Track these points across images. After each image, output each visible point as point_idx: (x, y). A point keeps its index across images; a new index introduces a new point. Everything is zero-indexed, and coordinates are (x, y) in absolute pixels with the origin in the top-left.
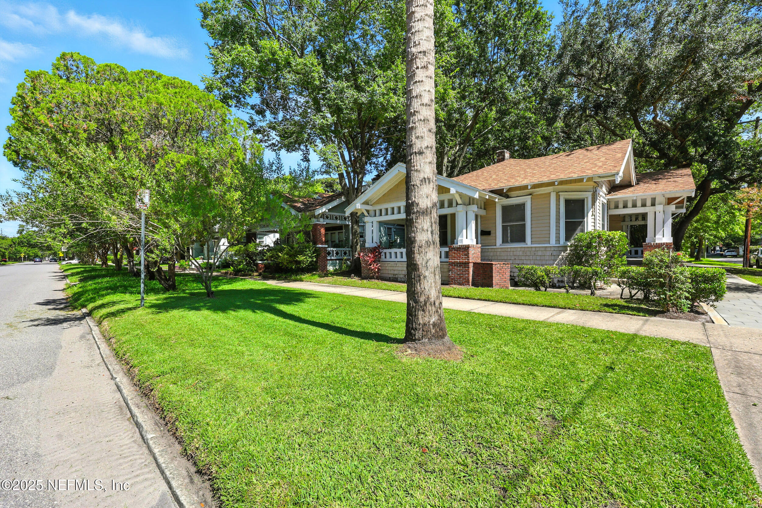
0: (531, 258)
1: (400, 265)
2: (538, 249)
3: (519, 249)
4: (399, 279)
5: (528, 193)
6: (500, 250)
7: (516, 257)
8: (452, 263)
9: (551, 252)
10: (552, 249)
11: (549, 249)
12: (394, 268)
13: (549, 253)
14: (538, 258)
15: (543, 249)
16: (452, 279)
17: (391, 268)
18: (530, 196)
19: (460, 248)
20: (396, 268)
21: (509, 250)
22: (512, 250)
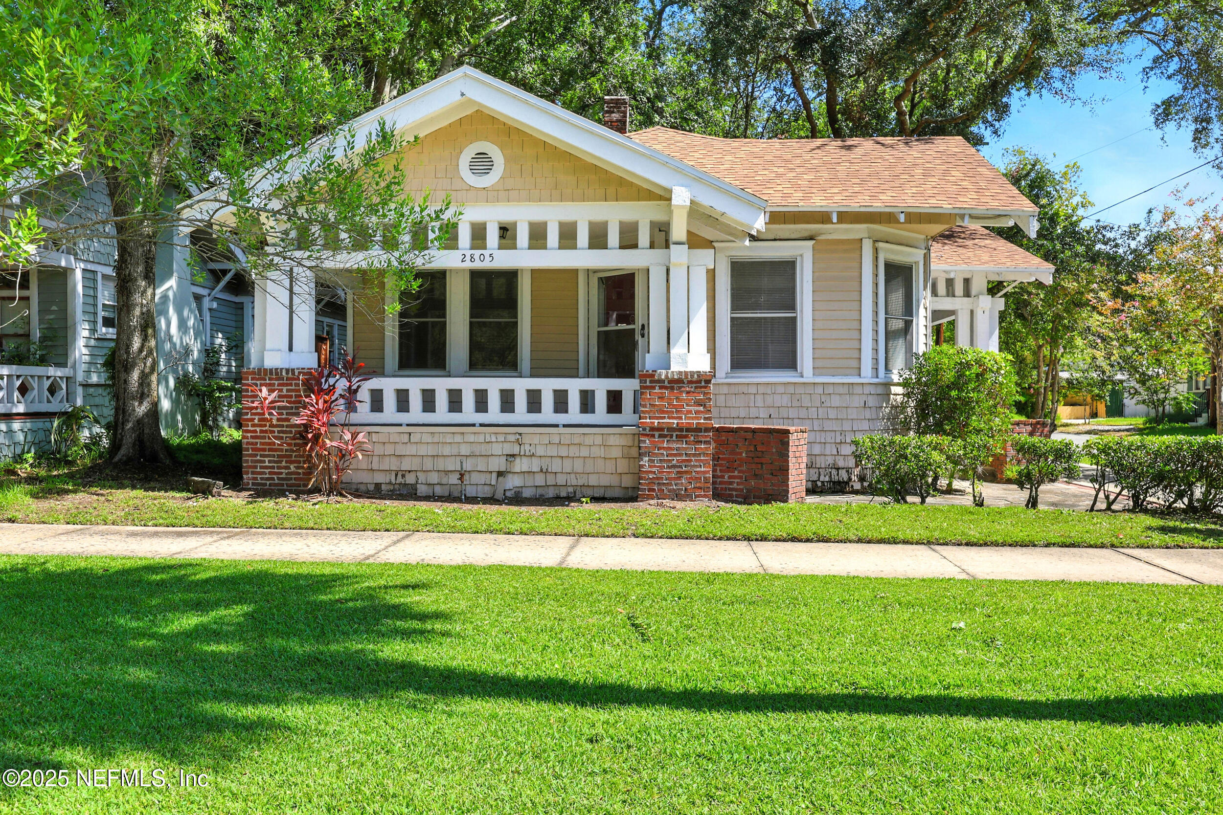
0: (813, 413)
1: (427, 438)
2: (830, 390)
3: (781, 389)
4: (422, 490)
5: (806, 234)
6: (725, 390)
7: (772, 411)
8: (653, 429)
9: (864, 398)
10: (866, 391)
11: (858, 390)
12: (401, 450)
13: (857, 401)
14: (832, 414)
15: (844, 390)
16: (652, 481)
17: (389, 449)
18: (812, 242)
19: (679, 381)
20: (411, 450)
21: (753, 390)
22: (761, 390)
